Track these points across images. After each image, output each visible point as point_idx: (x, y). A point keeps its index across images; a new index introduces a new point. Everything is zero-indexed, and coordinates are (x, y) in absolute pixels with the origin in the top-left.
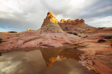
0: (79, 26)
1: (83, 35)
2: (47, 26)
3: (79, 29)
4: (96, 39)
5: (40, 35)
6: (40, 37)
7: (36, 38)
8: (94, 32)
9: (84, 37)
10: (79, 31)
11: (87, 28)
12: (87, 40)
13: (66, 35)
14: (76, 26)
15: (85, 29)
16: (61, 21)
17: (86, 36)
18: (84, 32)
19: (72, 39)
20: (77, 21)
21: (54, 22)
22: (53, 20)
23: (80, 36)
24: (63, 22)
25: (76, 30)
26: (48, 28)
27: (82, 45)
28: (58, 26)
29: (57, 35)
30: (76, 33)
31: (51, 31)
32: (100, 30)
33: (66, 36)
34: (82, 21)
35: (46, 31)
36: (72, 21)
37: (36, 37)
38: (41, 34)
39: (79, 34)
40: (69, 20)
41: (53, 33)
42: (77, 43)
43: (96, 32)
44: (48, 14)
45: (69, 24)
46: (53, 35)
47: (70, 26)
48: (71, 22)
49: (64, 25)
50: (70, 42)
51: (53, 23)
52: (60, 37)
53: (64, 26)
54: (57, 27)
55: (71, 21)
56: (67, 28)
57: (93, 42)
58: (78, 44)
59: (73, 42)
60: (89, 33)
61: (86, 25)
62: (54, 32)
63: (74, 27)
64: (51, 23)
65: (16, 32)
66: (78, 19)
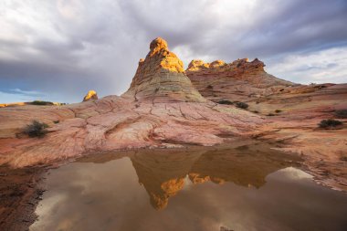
0: (248, 81)
1: (265, 108)
2: (152, 81)
3: (248, 89)
4: (307, 118)
5: (136, 110)
6: (140, 118)
7: (129, 119)
8: (300, 99)
9: (270, 115)
10: (249, 96)
11: (274, 87)
12: (284, 124)
13: (215, 108)
14: (239, 81)
15: (269, 89)
16: (191, 65)
17: (278, 111)
18: (267, 99)
19: (237, 122)
20: (241, 64)
21: (174, 69)
22: (170, 63)
23: (256, 112)
24: (197, 69)
25: (240, 93)
26: (157, 90)
27: (278, 139)
28: (187, 81)
29: (187, 109)
30: (243, 101)
31: (167, 99)
32: (318, 92)
33: (214, 112)
34: (257, 66)
35: (152, 97)
36: (226, 65)
37: (128, 116)
38: (137, 106)
39: (253, 105)
40: (217, 62)
41: (175, 105)
42: (257, 132)
43: (304, 97)
44: (154, 44)
45: (217, 74)
46: (174, 110)
47: (221, 81)
48: (223, 70)
49: (202, 79)
50: (235, 131)
51: (172, 74)
52: (197, 115)
53: (203, 82)
54: (183, 85)
55: (222, 64)
56: (210, 87)
57: (303, 128)
58: (262, 134)
59: (243, 131)
60: (284, 101)
61: (271, 76)
62: (175, 101)
63: (232, 83)
64: (164, 73)
65: (51, 104)
66: (242, 61)
